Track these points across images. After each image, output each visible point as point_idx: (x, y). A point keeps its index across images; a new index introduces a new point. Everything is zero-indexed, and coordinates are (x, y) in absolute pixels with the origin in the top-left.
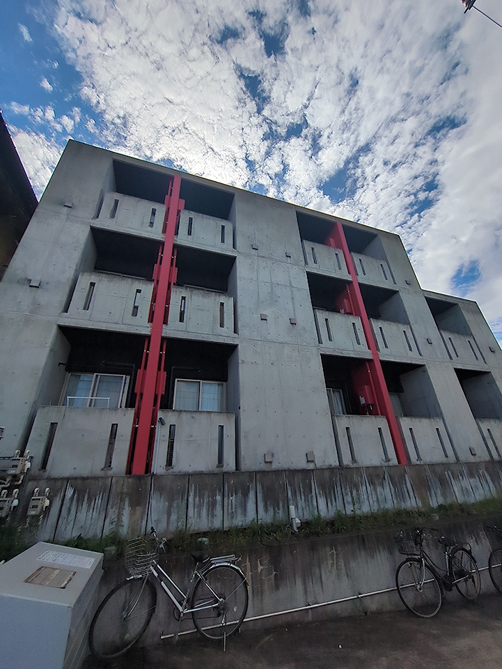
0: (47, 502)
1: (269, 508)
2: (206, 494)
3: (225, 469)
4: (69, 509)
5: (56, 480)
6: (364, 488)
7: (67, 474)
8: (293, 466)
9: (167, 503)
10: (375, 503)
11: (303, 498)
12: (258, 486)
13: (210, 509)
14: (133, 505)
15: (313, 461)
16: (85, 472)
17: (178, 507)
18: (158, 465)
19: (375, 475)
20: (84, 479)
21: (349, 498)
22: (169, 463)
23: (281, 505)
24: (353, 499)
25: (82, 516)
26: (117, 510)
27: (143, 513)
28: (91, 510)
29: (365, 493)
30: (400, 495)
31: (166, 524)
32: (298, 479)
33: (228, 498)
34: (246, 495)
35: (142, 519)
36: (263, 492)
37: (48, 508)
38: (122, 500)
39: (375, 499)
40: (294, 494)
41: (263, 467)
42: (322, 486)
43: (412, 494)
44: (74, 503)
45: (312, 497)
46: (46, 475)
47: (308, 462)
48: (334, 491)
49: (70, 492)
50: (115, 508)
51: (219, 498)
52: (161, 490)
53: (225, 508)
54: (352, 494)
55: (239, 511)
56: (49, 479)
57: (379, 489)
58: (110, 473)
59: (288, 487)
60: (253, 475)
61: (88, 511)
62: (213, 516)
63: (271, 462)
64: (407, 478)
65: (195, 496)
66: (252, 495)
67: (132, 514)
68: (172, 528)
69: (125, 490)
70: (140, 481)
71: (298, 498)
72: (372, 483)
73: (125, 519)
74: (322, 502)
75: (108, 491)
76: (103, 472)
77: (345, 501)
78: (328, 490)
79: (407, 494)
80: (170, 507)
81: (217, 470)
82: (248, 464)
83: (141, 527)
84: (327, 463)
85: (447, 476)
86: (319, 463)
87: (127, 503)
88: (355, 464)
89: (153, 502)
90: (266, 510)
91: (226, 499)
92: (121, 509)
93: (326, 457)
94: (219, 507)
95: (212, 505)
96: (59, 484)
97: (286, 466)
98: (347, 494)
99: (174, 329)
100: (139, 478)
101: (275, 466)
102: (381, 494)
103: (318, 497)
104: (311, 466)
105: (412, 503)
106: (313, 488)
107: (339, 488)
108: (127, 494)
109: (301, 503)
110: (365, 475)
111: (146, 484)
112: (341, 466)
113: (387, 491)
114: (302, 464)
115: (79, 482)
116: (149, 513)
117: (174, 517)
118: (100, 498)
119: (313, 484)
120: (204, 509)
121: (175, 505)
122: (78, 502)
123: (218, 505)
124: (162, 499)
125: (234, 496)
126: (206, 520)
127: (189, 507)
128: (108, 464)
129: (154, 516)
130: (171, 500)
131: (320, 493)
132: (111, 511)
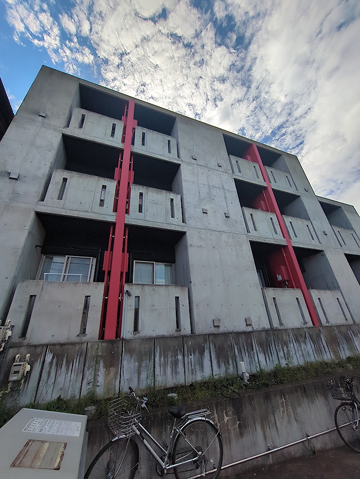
0: (28, 368)
1: (221, 364)
2: (170, 354)
3: (183, 333)
4: (49, 373)
5: (35, 346)
6: (292, 345)
7: (45, 340)
8: (236, 329)
9: (137, 364)
10: (302, 357)
11: (247, 354)
12: (211, 345)
13: (174, 367)
14: (108, 366)
15: (250, 325)
16: (63, 339)
17: (147, 366)
18: (127, 331)
19: (299, 335)
20: (62, 345)
21: (281, 354)
22: (136, 328)
23: (231, 362)
24: (284, 355)
25: (61, 379)
26: (93, 372)
27: (116, 373)
28: (70, 373)
29: (293, 349)
30: (318, 350)
31: (137, 382)
32: (242, 339)
33: (188, 357)
34: (202, 353)
35: (116, 378)
36: (216, 351)
37: (29, 373)
38: (97, 362)
39: (301, 354)
40: (240, 351)
41: (213, 330)
42: (261, 344)
43: (327, 349)
44: (54, 367)
45: (254, 353)
46: (26, 342)
47: (247, 325)
48: (270, 348)
49: (49, 357)
50: (91, 370)
51: (180, 357)
52: (131, 352)
53: (186, 366)
54: (283, 351)
55: (198, 367)
56: (29, 346)
57: (303, 346)
58: (85, 339)
59: (235, 346)
60: (206, 337)
61: (67, 373)
62: (177, 373)
63: (218, 326)
64: (322, 337)
65: (160, 357)
66: (207, 353)
67: (107, 374)
68: (143, 386)
69: (100, 353)
70: (112, 345)
71: (243, 354)
72: (297, 341)
73: (101, 379)
74: (262, 357)
75: (84, 355)
76: (79, 337)
77: (279, 357)
78: (265, 347)
79: (323, 349)
80: (140, 366)
81: (176, 334)
82: (200, 329)
83: (115, 386)
84: (261, 327)
85: (350, 334)
86: (256, 326)
87: (102, 364)
88: (282, 327)
89: (125, 363)
90: (219, 366)
91: (186, 358)
92: (96, 370)
93: (260, 322)
94: (180, 365)
95: (175, 363)
96: (39, 350)
97: (230, 330)
98: (280, 350)
99: (134, 218)
100: (112, 342)
101: (222, 329)
102: (305, 350)
103: (258, 353)
104: (249, 329)
105: (328, 357)
106: (254, 346)
107: (273, 346)
108: (101, 356)
109: (246, 358)
110: (291, 335)
111: (118, 348)
112: (272, 329)
113: (309, 347)
114: (243, 327)
115: (57, 347)
116: (122, 373)
117: (143, 376)
118: (78, 361)
119: (254, 343)
120: (169, 367)
121: (144, 365)
122: (57, 365)
123: (180, 363)
124: (132, 361)
125: (193, 355)
126: (171, 377)
127: (156, 366)
128: (83, 331)
129: (126, 376)
130: (140, 361)
131: (259, 350)
132: (87, 373)
